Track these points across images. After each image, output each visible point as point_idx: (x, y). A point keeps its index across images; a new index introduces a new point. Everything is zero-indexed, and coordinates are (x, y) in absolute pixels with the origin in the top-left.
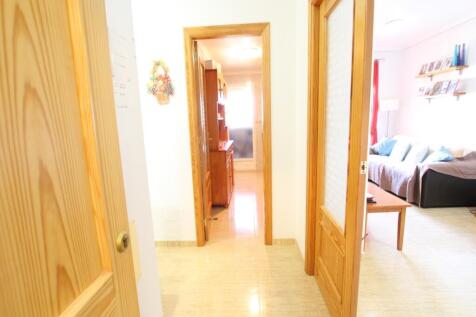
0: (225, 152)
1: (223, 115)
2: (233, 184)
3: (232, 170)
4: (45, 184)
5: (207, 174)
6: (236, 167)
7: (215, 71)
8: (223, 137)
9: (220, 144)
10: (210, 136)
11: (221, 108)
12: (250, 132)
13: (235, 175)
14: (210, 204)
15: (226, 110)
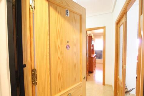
0: (93, 57)
1: (93, 47)
2: (95, 67)
3: (95, 62)
4: (75, 65)
5: (88, 63)
6: (96, 62)
7: (91, 36)
8: (93, 53)
9: (92, 55)
10: (89, 53)
11: (93, 46)
12: (102, 51)
13: (96, 64)
14: (88, 71)
15: (94, 46)
